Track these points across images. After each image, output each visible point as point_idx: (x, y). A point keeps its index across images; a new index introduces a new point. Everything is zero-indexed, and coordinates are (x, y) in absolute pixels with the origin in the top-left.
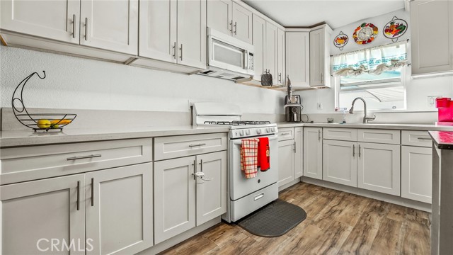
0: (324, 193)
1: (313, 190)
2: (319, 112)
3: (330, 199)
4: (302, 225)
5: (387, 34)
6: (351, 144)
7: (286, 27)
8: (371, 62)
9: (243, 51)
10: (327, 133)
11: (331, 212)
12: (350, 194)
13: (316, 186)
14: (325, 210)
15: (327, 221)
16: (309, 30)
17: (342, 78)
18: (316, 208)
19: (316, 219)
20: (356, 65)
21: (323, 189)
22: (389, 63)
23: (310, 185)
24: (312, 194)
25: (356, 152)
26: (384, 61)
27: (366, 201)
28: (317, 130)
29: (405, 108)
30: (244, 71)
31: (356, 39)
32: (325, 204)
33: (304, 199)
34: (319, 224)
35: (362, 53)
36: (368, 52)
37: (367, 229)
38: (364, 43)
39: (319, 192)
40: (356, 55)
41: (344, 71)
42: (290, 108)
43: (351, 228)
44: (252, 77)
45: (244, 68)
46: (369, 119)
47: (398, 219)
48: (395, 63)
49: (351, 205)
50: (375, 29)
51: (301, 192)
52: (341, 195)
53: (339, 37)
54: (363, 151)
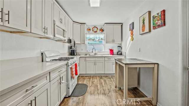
0: (87, 78)
1: (84, 77)
2: (82, 52)
3: (90, 79)
4: (88, 88)
5: (100, 31)
6: (94, 62)
7: (73, 22)
8: (96, 38)
9: (64, 30)
10: (87, 59)
11: (93, 82)
12: (93, 76)
13: (84, 76)
14: (91, 82)
15: (93, 85)
16: (80, 24)
17: (89, 41)
18: (88, 82)
19: (90, 85)
20: (93, 38)
21: (86, 76)
22: (100, 39)
23: (82, 76)
24: (85, 79)
25: (95, 64)
26: (99, 38)
27: (98, 77)
28: (84, 58)
29: (103, 51)
30: (64, 38)
31: (93, 30)
32: (90, 81)
33: (83, 81)
34: (92, 86)
35: (94, 35)
36: (96, 35)
37: (102, 83)
38: (95, 32)
39: (86, 78)
40: (93, 35)
41: (90, 39)
42: (73, 50)
43: (99, 85)
44: (65, 40)
45: (64, 37)
46: (96, 54)
47: (106, 79)
48: (102, 39)
49: (95, 79)
50: (98, 29)
51: (81, 79)
52: (92, 77)
53: (89, 28)
54: (97, 63)
